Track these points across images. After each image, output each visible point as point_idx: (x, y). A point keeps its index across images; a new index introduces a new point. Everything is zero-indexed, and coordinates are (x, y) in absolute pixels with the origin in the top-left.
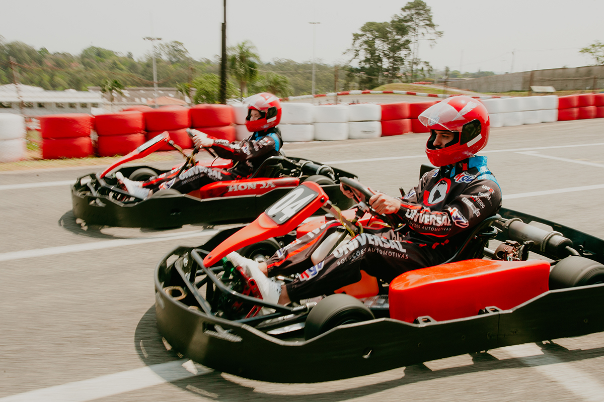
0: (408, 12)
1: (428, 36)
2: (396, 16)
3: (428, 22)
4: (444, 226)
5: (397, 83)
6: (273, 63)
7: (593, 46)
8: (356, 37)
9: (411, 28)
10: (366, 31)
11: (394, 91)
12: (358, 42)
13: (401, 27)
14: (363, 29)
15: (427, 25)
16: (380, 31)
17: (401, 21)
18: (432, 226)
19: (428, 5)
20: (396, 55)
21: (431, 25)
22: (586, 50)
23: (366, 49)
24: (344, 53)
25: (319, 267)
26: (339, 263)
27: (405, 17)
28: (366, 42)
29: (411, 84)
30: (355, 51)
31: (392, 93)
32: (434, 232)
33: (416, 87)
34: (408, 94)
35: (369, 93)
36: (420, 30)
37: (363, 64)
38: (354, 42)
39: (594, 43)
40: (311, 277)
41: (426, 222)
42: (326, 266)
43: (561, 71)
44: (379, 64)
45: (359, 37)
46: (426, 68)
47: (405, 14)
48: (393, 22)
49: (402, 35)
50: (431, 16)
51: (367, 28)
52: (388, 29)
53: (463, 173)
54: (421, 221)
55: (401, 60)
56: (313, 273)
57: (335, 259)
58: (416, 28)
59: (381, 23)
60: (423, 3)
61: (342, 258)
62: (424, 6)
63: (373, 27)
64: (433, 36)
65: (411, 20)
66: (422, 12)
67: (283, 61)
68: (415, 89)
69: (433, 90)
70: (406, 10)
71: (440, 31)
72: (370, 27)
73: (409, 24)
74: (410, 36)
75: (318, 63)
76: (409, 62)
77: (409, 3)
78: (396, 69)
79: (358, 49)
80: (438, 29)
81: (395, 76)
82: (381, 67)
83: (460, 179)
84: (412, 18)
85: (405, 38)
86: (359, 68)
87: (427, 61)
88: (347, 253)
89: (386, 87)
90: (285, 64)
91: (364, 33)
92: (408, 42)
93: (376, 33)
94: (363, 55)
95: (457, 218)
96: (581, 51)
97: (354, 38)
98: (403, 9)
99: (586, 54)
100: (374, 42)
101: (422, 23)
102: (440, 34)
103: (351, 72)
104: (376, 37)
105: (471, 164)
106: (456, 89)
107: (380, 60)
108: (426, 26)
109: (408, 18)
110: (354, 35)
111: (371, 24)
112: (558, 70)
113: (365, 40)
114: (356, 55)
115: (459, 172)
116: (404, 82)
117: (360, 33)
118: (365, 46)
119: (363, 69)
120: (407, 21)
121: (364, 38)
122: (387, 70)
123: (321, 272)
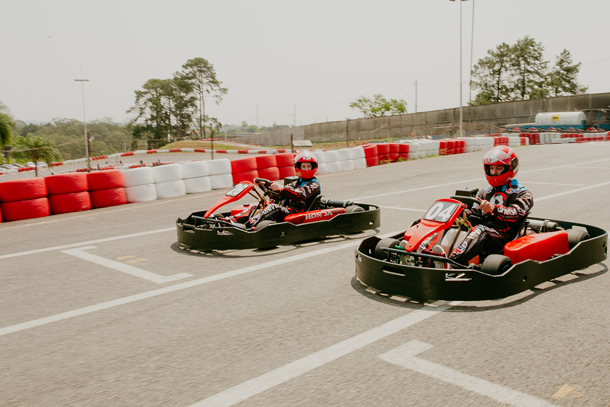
0: (190, 69)
1: (213, 93)
2: (177, 73)
3: (212, 80)
4: (515, 215)
5: (186, 141)
6: (53, 124)
7: (360, 101)
8: (139, 94)
9: (194, 84)
10: (150, 88)
11: (182, 149)
12: (142, 100)
13: (184, 84)
14: (146, 86)
15: (210, 82)
16: (165, 88)
17: (184, 78)
18: (510, 215)
19: (209, 62)
20: (183, 112)
21: (215, 82)
22: (354, 105)
23: (151, 108)
24: (128, 112)
25: (465, 245)
26: (475, 242)
27: (187, 74)
28: (150, 100)
29: (199, 141)
30: (140, 109)
31: (180, 151)
32: (509, 219)
33: (204, 143)
34: (196, 151)
35: (155, 152)
36: (205, 87)
37: (149, 122)
38: (138, 100)
39: (361, 98)
40: (462, 252)
41: (507, 214)
42: (469, 244)
43: (336, 124)
44: (167, 122)
45: (143, 95)
46: (214, 125)
47: (187, 71)
48: (176, 79)
49: (187, 92)
50: (215, 73)
51: (150, 85)
52: (173, 87)
53: (510, 189)
54: (505, 214)
55: (189, 117)
56: (462, 249)
57: (471, 240)
58: (201, 85)
59: (165, 81)
60: (205, 60)
61: (475, 239)
62: (206, 63)
63: (156, 85)
64: (218, 93)
65: (194, 77)
66: (205, 69)
67: (66, 122)
68: (203, 146)
69: (221, 146)
70: (188, 67)
71: (224, 88)
72: (153, 84)
73: (193, 81)
74: (195, 93)
75: (107, 122)
76: (197, 119)
77: (189, 60)
78: (184, 127)
79: (143, 107)
80: (222, 86)
81: (184, 134)
82: (169, 125)
83: (511, 191)
84: (195, 75)
85: (190, 95)
86: (145, 126)
87: (215, 118)
88: (476, 236)
89: (175, 145)
90: (68, 125)
91: (147, 90)
92: (193, 99)
93: (161, 91)
94: (148, 113)
95: (520, 210)
96: (352, 106)
97: (136, 96)
98: (185, 67)
99: (355, 108)
100: (160, 100)
101: (205, 81)
102: (225, 91)
103: (137, 132)
104: (161, 95)
105: (512, 184)
106: (245, 144)
107: (168, 117)
108: (211, 84)
109: (191, 75)
110: (136, 92)
111: (154, 82)
112: (334, 123)
113: (149, 98)
114: (141, 114)
115: (508, 188)
116: (193, 139)
117: (143, 90)
118: (150, 104)
119: (149, 127)
120: (190, 78)
121: (149, 96)
122: (175, 127)
123: (467, 248)
